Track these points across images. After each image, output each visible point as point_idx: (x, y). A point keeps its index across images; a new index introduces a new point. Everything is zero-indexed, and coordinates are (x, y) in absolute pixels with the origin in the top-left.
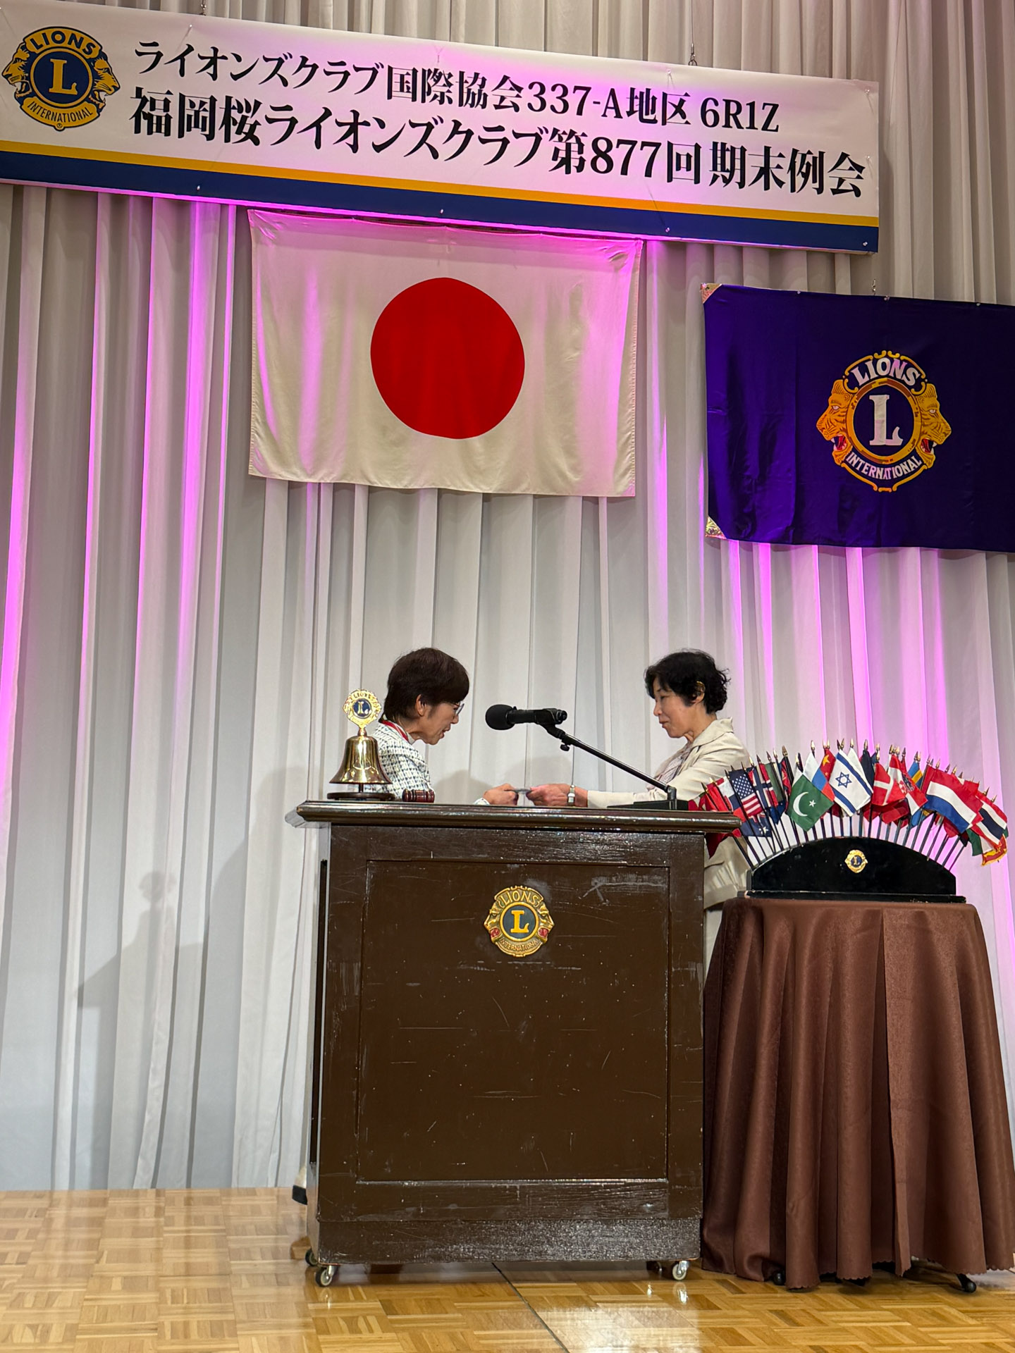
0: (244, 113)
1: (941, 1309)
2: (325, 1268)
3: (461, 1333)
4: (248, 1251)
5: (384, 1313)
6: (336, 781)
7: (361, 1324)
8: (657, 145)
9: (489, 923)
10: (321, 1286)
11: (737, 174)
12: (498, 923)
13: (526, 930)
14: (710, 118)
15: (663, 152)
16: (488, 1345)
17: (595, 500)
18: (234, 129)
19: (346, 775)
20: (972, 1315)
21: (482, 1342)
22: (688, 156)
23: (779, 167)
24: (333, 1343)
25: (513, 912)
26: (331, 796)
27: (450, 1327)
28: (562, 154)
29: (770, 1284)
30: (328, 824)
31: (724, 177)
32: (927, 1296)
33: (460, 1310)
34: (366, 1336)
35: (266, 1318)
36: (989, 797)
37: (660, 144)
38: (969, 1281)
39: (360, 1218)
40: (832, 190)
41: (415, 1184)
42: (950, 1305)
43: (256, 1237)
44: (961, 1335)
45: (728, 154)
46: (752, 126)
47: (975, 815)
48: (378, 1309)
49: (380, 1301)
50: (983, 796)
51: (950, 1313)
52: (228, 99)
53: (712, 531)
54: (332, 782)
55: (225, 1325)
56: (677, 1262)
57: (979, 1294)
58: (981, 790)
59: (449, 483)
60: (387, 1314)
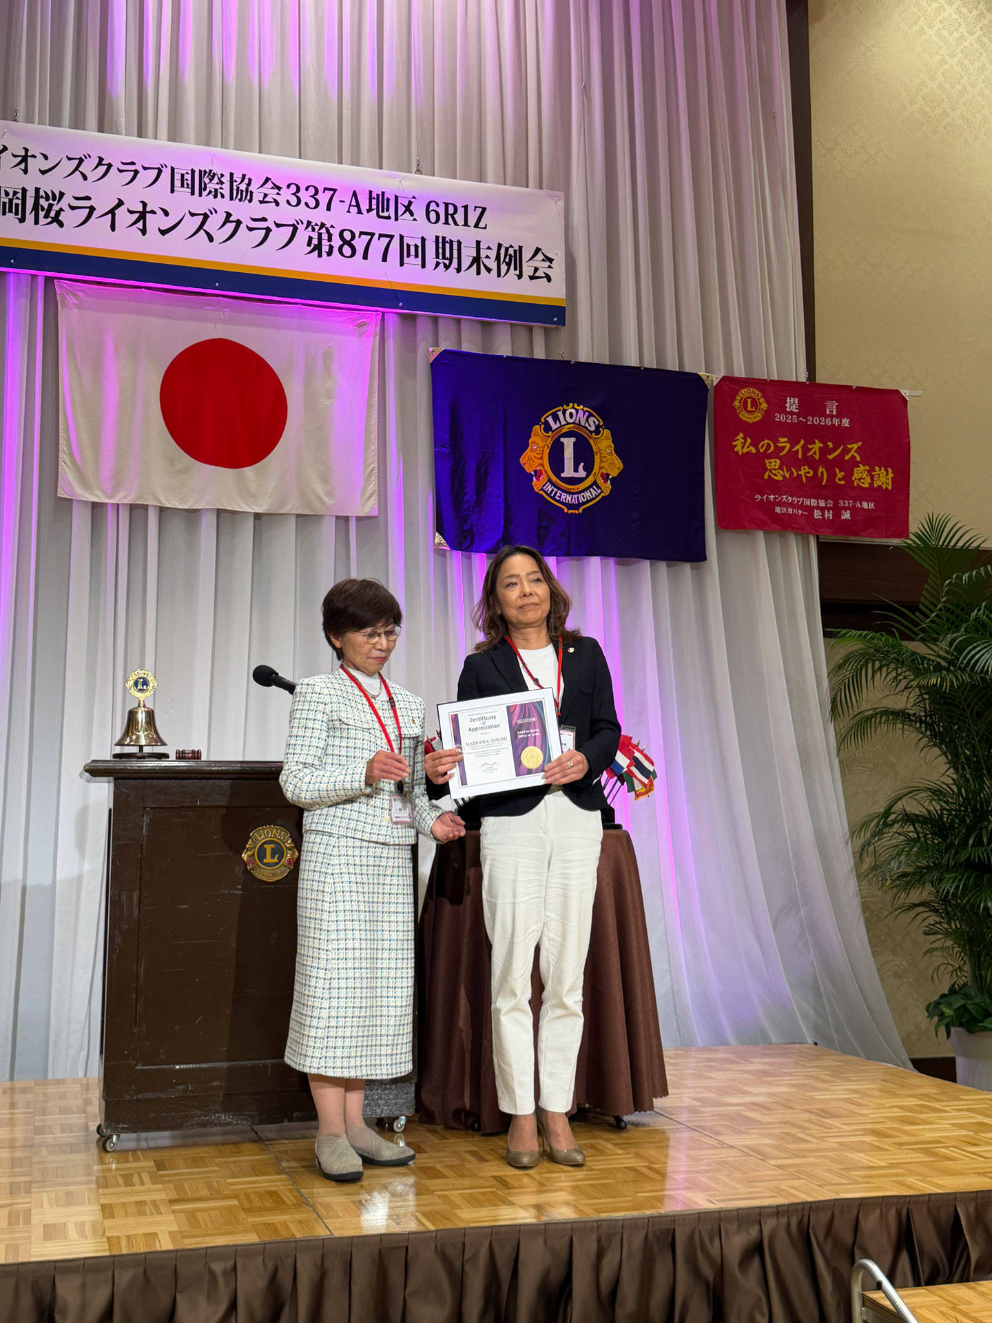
0: (51, 201)
1: (598, 1143)
2: (110, 1137)
3: (217, 1182)
4: (51, 1127)
5: (155, 1169)
6: (120, 743)
7: (136, 1179)
8: (391, 237)
9: (245, 856)
10: (108, 1152)
11: (455, 261)
12: (253, 855)
13: (276, 860)
14: (433, 216)
15: (395, 244)
16: (237, 1190)
17: (347, 519)
18: (42, 214)
19: (128, 740)
20: (621, 1146)
21: (231, 1187)
22: (416, 246)
23: (487, 257)
24: (111, 1194)
25: (265, 846)
26: (116, 756)
27: (210, 1177)
28: (315, 242)
29: (471, 1132)
30: (112, 779)
31: (444, 264)
32: (589, 1134)
33: (217, 1165)
34: (138, 1187)
35: (57, 1177)
36: (640, 747)
37: (393, 236)
38: (622, 1120)
39: (139, 1096)
40: (530, 276)
41: (182, 1066)
42: (607, 1140)
43: (58, 1116)
44: (609, 1162)
45: (447, 246)
46: (466, 224)
47: (629, 761)
48: (152, 1167)
49: (154, 1161)
50: (636, 747)
51: (604, 1146)
52: (37, 190)
53: (440, 544)
54: (116, 745)
55: (22, 1185)
56: (397, 1118)
57: (628, 1131)
58: (634, 742)
59: (226, 504)
60: (158, 1170)
